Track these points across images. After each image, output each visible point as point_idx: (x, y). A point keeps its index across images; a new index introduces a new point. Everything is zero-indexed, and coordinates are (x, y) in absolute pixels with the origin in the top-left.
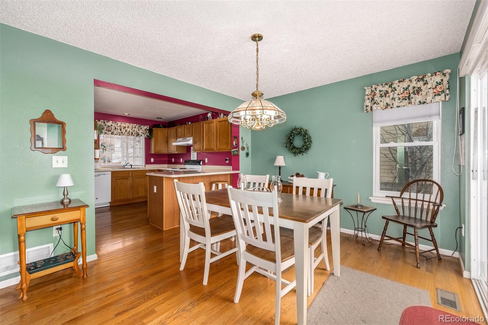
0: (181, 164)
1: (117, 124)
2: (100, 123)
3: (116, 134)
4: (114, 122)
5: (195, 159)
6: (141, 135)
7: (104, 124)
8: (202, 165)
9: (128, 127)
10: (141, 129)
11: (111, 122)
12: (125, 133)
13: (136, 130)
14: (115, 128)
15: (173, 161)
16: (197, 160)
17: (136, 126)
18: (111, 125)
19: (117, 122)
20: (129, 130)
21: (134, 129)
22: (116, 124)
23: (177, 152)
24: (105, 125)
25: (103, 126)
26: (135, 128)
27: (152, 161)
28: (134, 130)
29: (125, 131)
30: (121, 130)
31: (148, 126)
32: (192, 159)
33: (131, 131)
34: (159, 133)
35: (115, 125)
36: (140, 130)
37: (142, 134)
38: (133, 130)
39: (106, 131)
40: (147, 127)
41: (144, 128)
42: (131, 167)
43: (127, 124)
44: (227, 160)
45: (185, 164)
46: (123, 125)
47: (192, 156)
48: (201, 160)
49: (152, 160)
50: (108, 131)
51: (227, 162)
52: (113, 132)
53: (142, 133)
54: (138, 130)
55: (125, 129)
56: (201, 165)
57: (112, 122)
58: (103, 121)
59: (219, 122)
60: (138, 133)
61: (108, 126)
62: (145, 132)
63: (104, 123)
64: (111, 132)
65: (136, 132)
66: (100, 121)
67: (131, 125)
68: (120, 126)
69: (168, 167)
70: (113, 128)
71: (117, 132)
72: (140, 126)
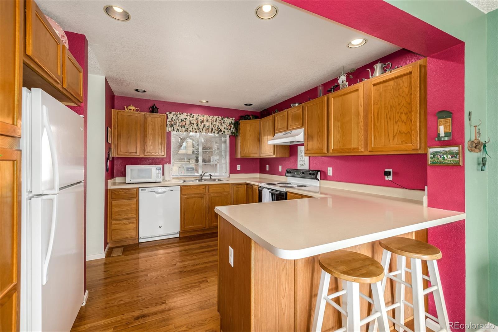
0: (280, 174)
2: (172, 117)
3: (191, 130)
4: (188, 114)
5: (306, 167)
6: (224, 132)
7: (176, 118)
8: (319, 179)
9: (207, 121)
10: (224, 123)
11: (185, 114)
12: (202, 129)
13: (217, 124)
14: (191, 123)
15: (268, 169)
16: (309, 170)
17: (217, 119)
18: (186, 119)
19: (193, 115)
20: (208, 124)
21: (214, 123)
22: (191, 116)
23: (274, 156)
24: (178, 119)
25: (174, 120)
26: (216, 122)
27: (238, 169)
28: (215, 125)
29: (202, 126)
30: (197, 125)
31: (234, 118)
32: (299, 167)
33: (210, 126)
34: (248, 126)
35: (189, 119)
36: (223, 124)
37: (225, 130)
38: (213, 125)
39: (178, 128)
40: (232, 119)
41: (228, 121)
42: (211, 178)
43: (206, 117)
44: (389, 174)
45: (287, 176)
46: (201, 118)
47: (299, 163)
48: (318, 171)
49: (239, 167)
50: (181, 127)
51: (390, 178)
52: (187, 129)
53: (225, 128)
54: (219, 125)
55: (203, 123)
57: (187, 114)
58: (175, 113)
59: (374, 85)
60: (219, 128)
61: (181, 120)
62: (230, 127)
63: (177, 116)
64: (185, 128)
65: (217, 128)
66: (171, 113)
67: (211, 118)
68: (196, 120)
69: (260, 178)
70: (187, 122)
71: (193, 129)
72: (223, 118)
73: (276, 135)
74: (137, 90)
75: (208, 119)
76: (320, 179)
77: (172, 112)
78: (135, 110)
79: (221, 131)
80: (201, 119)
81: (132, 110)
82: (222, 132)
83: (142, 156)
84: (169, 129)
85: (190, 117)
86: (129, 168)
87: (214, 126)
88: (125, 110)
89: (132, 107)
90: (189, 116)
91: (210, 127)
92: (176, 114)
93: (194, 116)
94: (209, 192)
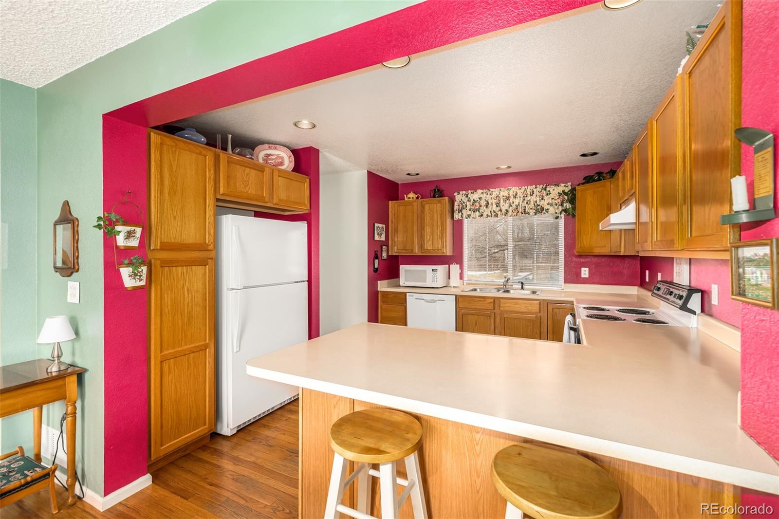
1: (490, 195)
2: (460, 199)
3: (489, 214)
4: (485, 190)
6: (547, 210)
7: (467, 199)
9: (515, 197)
10: (547, 195)
11: (480, 191)
12: (506, 211)
13: (533, 199)
14: (488, 203)
15: (648, 280)
17: (535, 190)
18: (480, 198)
19: (491, 190)
20: (517, 202)
21: (529, 198)
22: (489, 193)
24: (469, 200)
25: (464, 203)
26: (531, 195)
27: (583, 277)
28: (530, 200)
29: (507, 205)
30: (498, 205)
31: (569, 184)
32: (674, 278)
33: (521, 203)
34: (589, 195)
36: (546, 198)
37: (548, 207)
38: (525, 202)
39: (469, 213)
40: (565, 186)
41: (555, 191)
42: (522, 288)
43: (514, 189)
46: (504, 193)
48: (695, 291)
49: (585, 272)
50: (473, 212)
52: (483, 213)
53: (548, 204)
54: (538, 199)
55: (507, 201)
56: (694, 313)
57: (482, 191)
58: (464, 192)
60: (539, 205)
61: (474, 200)
62: (560, 201)
63: (467, 196)
64: (479, 211)
65: (533, 206)
66: (459, 193)
67: (522, 190)
68: (497, 197)
69: (638, 297)
70: (483, 203)
71: (491, 212)
72: (546, 187)
74: (409, 174)
75: (517, 193)
76: (702, 313)
77: (461, 192)
78: (415, 198)
79: (542, 209)
80: (505, 195)
81: (411, 199)
82: (544, 211)
83: (420, 254)
84: (457, 216)
85: (487, 194)
86: (403, 268)
87: (529, 202)
88: (404, 199)
89: (411, 195)
90: (484, 194)
91: (520, 205)
92: (467, 193)
93: (493, 193)
94: (500, 309)
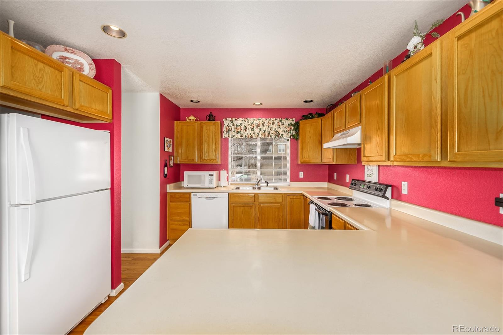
1: (248, 122)
2: (227, 123)
3: (247, 136)
4: (244, 119)
5: (375, 179)
6: (282, 135)
7: (232, 124)
8: (390, 198)
9: (263, 125)
10: (282, 125)
11: (241, 119)
12: (258, 134)
13: (274, 127)
14: (246, 128)
15: (335, 178)
16: (379, 183)
17: (275, 121)
18: (241, 124)
19: (248, 119)
20: (264, 128)
21: (271, 126)
22: (247, 121)
23: (334, 163)
24: (233, 125)
25: (230, 126)
26: (272, 124)
27: (300, 177)
28: (272, 128)
29: (258, 130)
30: (253, 129)
31: (294, 119)
32: (366, 179)
33: (267, 129)
34: (308, 127)
35: (245, 123)
36: (281, 127)
37: (283, 133)
38: (269, 128)
39: (234, 134)
40: (292, 120)
41: (287, 122)
42: (267, 185)
43: (263, 119)
45: (352, 189)
46: (256, 122)
47: (366, 173)
48: (388, 186)
49: (301, 175)
50: (236, 133)
52: (243, 134)
53: (283, 131)
54: (277, 127)
55: (259, 127)
56: (388, 199)
57: (242, 119)
58: (230, 119)
60: (277, 131)
61: (237, 125)
62: (289, 130)
63: (232, 122)
64: (240, 133)
65: (274, 131)
66: (227, 119)
67: (267, 121)
68: (252, 124)
69: (328, 189)
70: (243, 127)
71: (248, 134)
72: (281, 120)
73: (335, 135)
74: (192, 101)
75: (264, 122)
76: (392, 198)
77: (228, 119)
78: (194, 120)
79: (279, 134)
80: (257, 123)
81: (192, 120)
82: (280, 136)
83: (199, 163)
84: (225, 135)
85: (246, 121)
86: (187, 174)
87: (271, 129)
88: (186, 120)
89: (192, 118)
90: (244, 121)
91: (266, 130)
92: (232, 120)
93: (250, 121)
94: (258, 201)
